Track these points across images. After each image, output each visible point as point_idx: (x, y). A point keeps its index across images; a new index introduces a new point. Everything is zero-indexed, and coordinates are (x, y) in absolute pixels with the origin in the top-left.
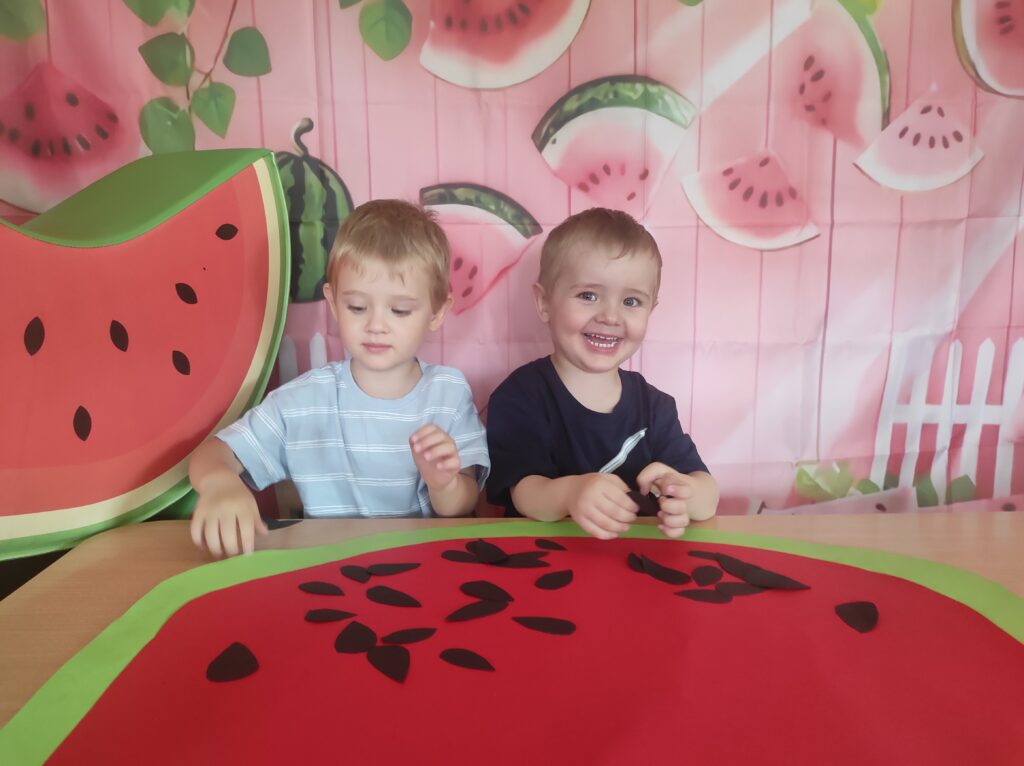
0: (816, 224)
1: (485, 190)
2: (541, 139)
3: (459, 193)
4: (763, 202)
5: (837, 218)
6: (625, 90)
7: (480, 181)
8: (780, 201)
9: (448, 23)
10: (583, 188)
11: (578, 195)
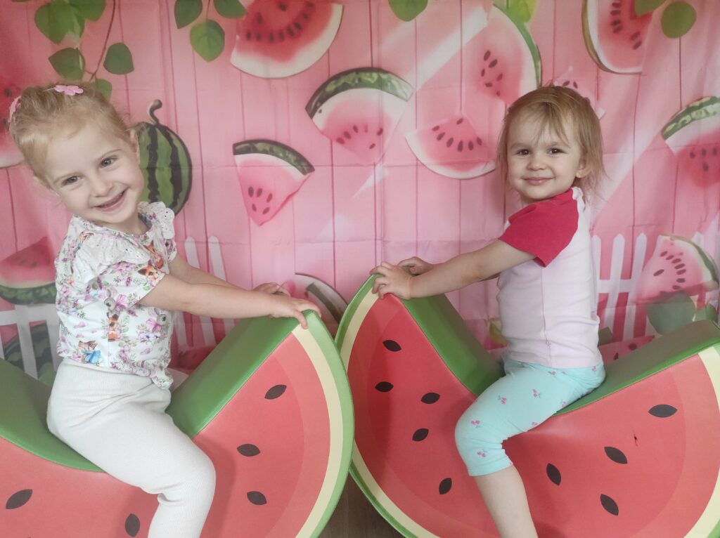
1: (276, 144)
2: (312, 110)
4: (460, 148)
6: (366, 77)
8: (471, 146)
9: (248, 36)
10: (340, 141)
11: (336, 146)
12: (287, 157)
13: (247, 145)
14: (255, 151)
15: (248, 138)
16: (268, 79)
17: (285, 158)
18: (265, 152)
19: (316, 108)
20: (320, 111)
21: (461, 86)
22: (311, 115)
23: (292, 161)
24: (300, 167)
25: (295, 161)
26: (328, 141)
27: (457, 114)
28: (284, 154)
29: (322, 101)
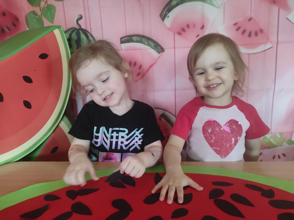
0: (271, 42)
1: (144, 37)
2: (163, 16)
3: (134, 38)
4: (250, 35)
5: (279, 40)
7: (142, 34)
8: (256, 34)
10: (179, 34)
11: (177, 37)
12: (150, 44)
13: (128, 38)
14: (132, 41)
15: (128, 34)
17: (148, 45)
18: (137, 42)
19: (166, 15)
20: (168, 17)
22: (163, 20)
23: (153, 46)
24: (156, 49)
25: (154, 46)
26: (172, 34)
27: (249, 15)
28: (148, 42)
29: (169, 10)
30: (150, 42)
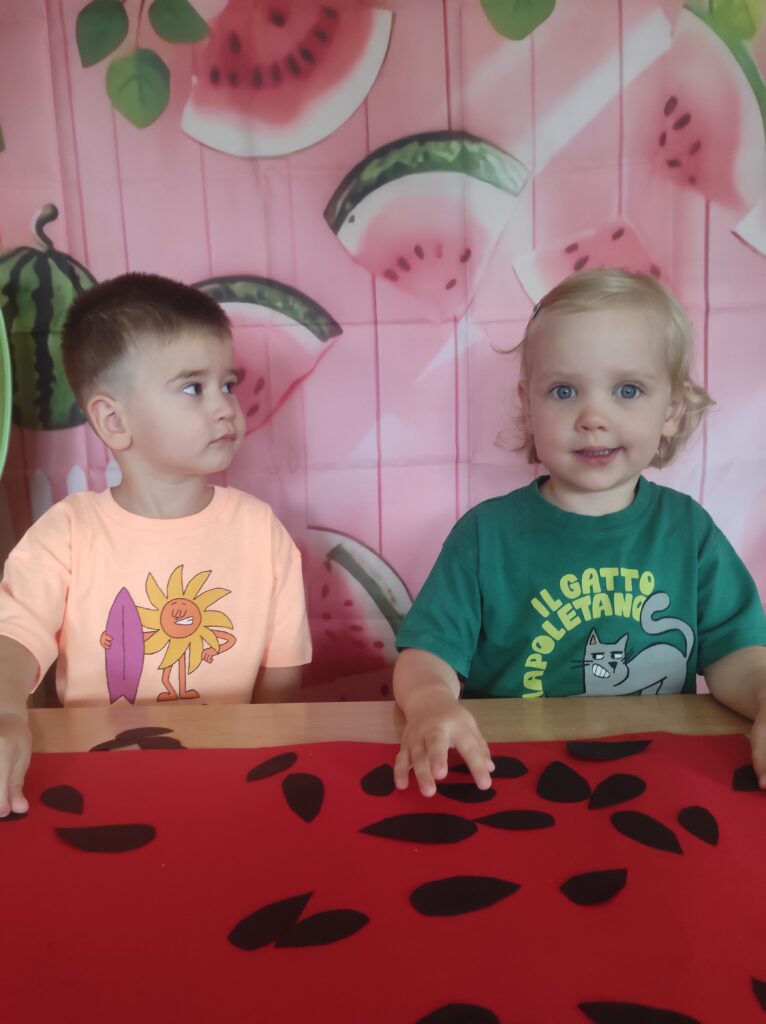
1: (270, 283)
2: (335, 217)
3: (238, 288)
5: (711, 302)
6: (438, 150)
7: (263, 273)
9: (215, 77)
10: (390, 275)
12: (291, 308)
13: (216, 286)
14: (231, 296)
15: (218, 272)
16: (253, 160)
17: (287, 310)
18: (249, 299)
20: (352, 220)
21: (620, 166)
23: (300, 315)
26: (366, 277)
27: (613, 219)
28: (285, 303)
29: (356, 198)
30: (291, 301)
